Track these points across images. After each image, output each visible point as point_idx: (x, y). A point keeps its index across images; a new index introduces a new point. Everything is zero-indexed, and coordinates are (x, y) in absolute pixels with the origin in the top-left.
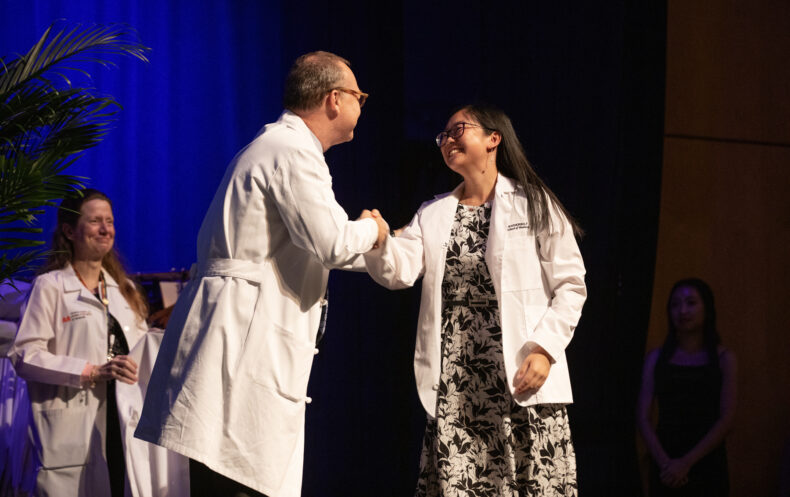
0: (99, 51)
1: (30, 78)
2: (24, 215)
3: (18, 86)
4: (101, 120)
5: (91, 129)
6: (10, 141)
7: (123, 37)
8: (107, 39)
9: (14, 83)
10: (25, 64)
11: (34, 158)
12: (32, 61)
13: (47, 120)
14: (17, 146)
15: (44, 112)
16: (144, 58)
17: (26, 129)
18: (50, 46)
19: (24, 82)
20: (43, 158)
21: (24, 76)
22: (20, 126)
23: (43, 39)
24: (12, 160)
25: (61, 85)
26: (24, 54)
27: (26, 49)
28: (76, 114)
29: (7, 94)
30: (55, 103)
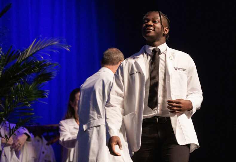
0: (52, 47)
1: (29, 56)
2: (27, 104)
3: (25, 59)
4: (54, 71)
5: (50, 74)
6: (22, 78)
7: (61, 42)
8: (55, 43)
9: (23, 58)
10: (27, 51)
11: (30, 84)
12: (30, 51)
13: (35, 71)
14: (24, 80)
15: (34, 68)
16: (68, 50)
17: (28, 74)
19: (27, 58)
20: (33, 84)
21: (27, 56)
22: (25, 73)
23: (33, 43)
24: (23, 85)
25: (40, 58)
26: (27, 48)
27: (27, 47)
28: (45, 69)
29: (21, 62)
30: (38, 65)
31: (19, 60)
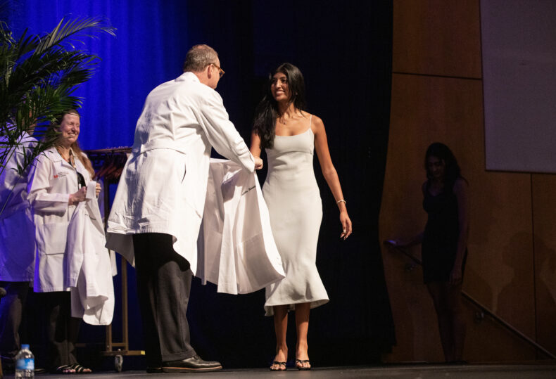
0: (90, 31)
1: (53, 45)
2: (51, 118)
3: (47, 49)
4: (91, 67)
5: (85, 72)
6: (42, 79)
7: (103, 23)
8: (94, 24)
9: (45, 48)
10: (50, 38)
11: (55, 87)
12: (54, 36)
13: (62, 67)
14: (47, 81)
15: (61, 62)
16: (113, 34)
17: (51, 72)
18: (63, 28)
19: (51, 47)
20: (60, 87)
21: (50, 44)
22: (48, 71)
23: (59, 24)
24: (44, 89)
25: (69, 48)
26: (50, 33)
27: (51, 30)
28: (78, 64)
29: (41, 54)
30: (66, 58)
31: (38, 51)
